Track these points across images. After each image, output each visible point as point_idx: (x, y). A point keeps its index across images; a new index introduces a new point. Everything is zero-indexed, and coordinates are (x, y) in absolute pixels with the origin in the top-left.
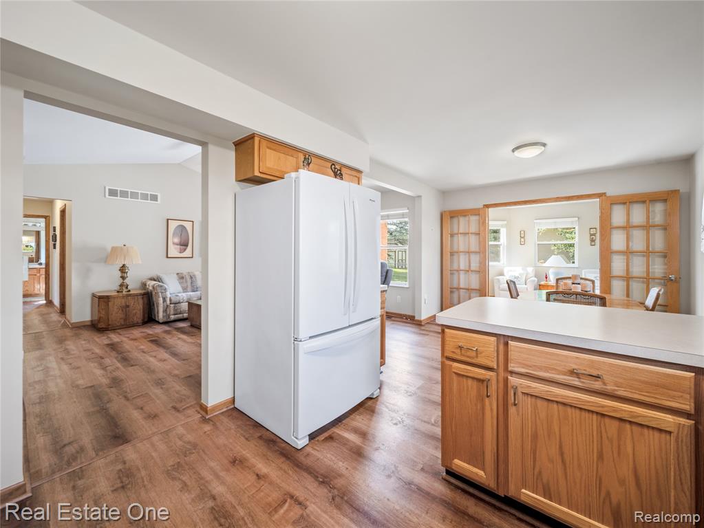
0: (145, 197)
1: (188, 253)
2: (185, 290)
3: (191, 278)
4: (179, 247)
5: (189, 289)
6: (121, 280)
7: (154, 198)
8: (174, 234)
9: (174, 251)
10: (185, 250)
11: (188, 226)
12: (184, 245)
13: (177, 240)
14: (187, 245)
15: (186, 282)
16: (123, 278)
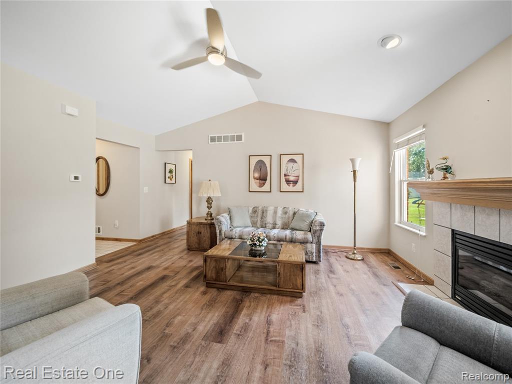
0: (233, 138)
1: (266, 187)
2: (254, 224)
3: (263, 213)
4: (258, 181)
5: (259, 224)
6: (208, 210)
7: (239, 138)
8: (254, 170)
9: (254, 186)
10: (264, 184)
11: (266, 160)
12: (263, 179)
13: (257, 175)
14: (265, 180)
15: (257, 216)
16: (209, 208)
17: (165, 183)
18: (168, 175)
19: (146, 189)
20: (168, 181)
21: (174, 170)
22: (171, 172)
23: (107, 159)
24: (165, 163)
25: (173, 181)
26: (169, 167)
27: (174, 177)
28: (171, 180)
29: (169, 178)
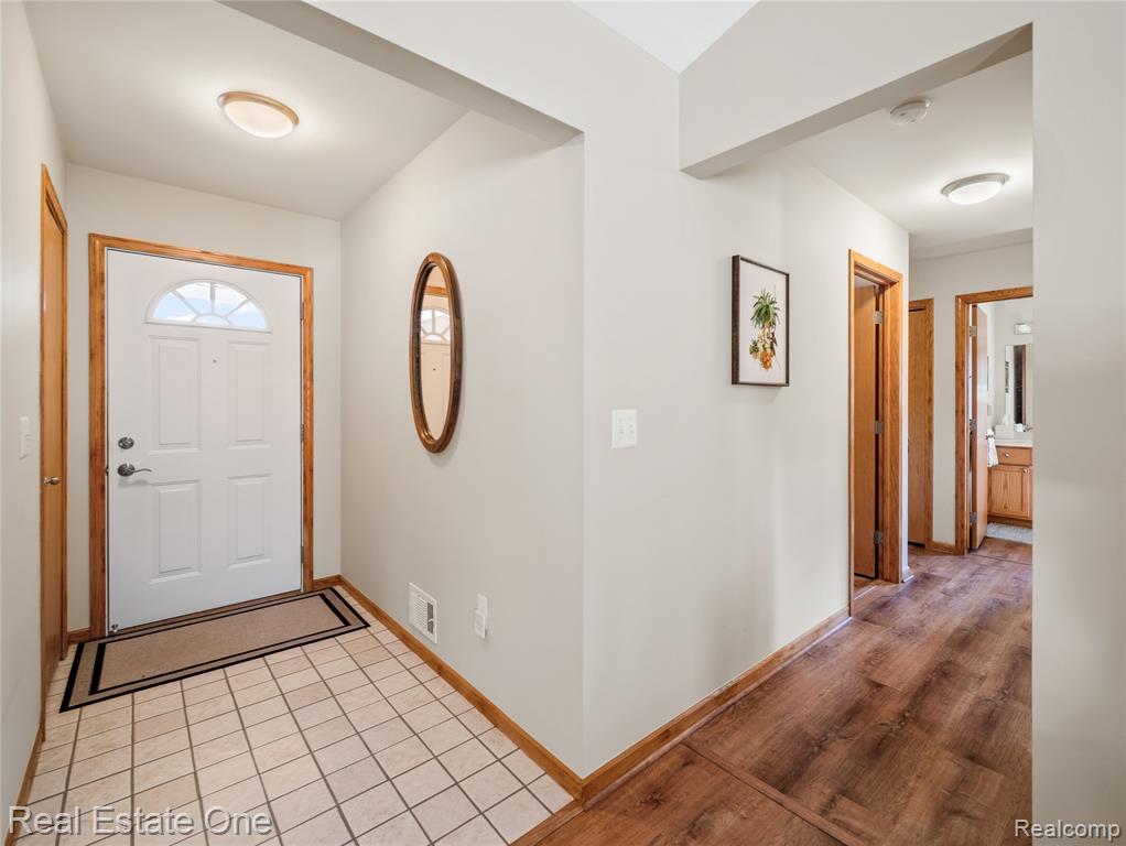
17: (735, 380)
18: (750, 332)
19: (624, 425)
20: (750, 368)
21: (781, 304)
22: (764, 314)
23: (453, 263)
24: (736, 260)
25: (776, 374)
26: (755, 285)
27: (780, 348)
28: (766, 364)
29: (754, 350)
